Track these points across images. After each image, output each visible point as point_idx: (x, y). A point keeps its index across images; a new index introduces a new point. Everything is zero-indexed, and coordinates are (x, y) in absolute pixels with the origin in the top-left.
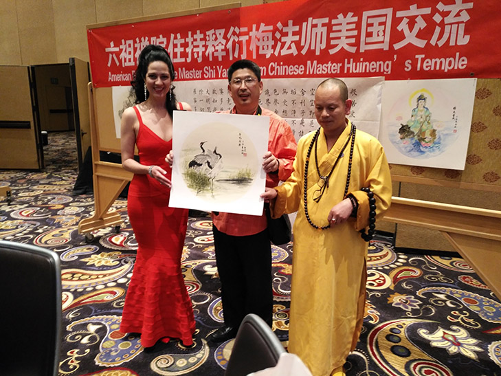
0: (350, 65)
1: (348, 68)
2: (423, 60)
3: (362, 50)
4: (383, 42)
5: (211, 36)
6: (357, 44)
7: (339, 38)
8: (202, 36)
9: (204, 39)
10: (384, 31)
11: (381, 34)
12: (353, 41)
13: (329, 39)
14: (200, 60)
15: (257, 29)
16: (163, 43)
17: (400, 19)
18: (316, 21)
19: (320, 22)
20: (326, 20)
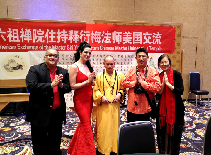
0: (130, 48)
1: (130, 49)
2: (151, 48)
3: (134, 44)
4: (140, 42)
5: (71, 33)
6: (132, 41)
7: (126, 39)
8: (66, 32)
9: (68, 33)
10: (140, 38)
11: (139, 39)
12: (131, 40)
13: (122, 39)
14: (65, 42)
15: (94, 33)
16: (41, 33)
17: (144, 36)
18: (117, 33)
19: (119, 33)
20: (121, 33)
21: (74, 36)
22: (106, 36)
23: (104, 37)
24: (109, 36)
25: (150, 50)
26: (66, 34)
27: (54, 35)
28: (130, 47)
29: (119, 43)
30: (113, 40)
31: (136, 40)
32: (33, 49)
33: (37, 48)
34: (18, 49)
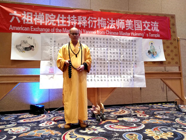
2: (151, 34)
3: (135, 30)
5: (80, 18)
7: (128, 26)
8: (76, 17)
11: (140, 26)
12: (133, 27)
13: (125, 26)
14: (75, 26)
15: (100, 19)
16: (53, 17)
17: (144, 24)
18: (120, 20)
19: (122, 20)
20: (124, 20)
21: (82, 21)
22: (111, 22)
23: (109, 24)
24: (114, 23)
25: (150, 36)
26: (75, 19)
27: (64, 19)
28: (132, 33)
29: (122, 29)
30: (117, 26)
31: (137, 27)
32: (45, 31)
33: (48, 30)
34: (31, 30)
